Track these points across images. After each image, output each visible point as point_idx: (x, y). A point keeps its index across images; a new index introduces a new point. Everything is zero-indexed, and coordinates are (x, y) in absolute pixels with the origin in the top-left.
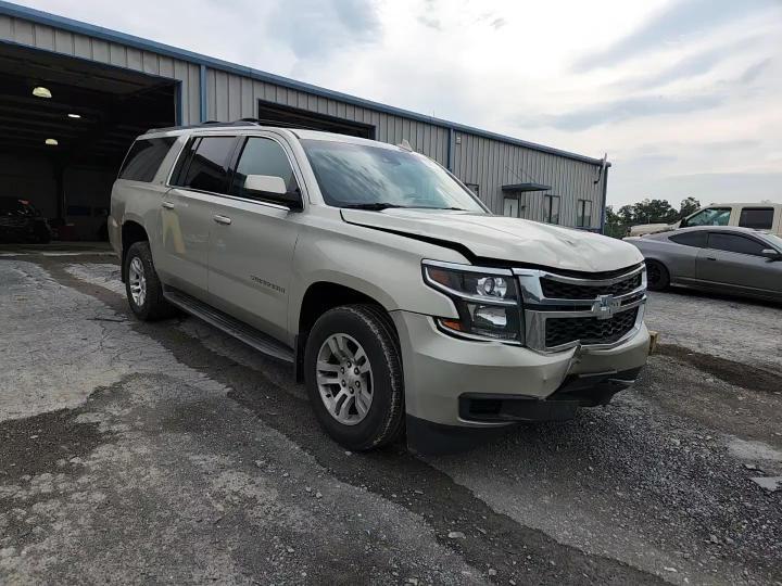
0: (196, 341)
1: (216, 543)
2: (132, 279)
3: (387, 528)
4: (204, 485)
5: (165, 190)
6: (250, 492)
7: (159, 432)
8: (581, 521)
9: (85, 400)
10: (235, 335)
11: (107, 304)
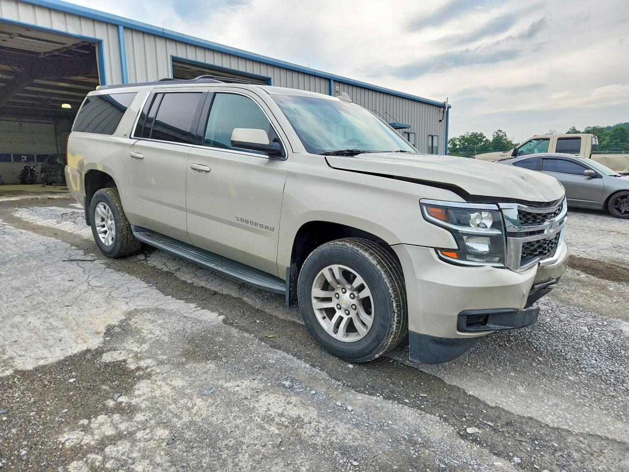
0: (169, 274)
1: (288, 465)
2: (98, 221)
3: (417, 431)
4: (252, 410)
5: (132, 141)
6: (294, 412)
7: (183, 364)
8: (557, 405)
9: (102, 339)
10: (219, 269)
11: (72, 245)
